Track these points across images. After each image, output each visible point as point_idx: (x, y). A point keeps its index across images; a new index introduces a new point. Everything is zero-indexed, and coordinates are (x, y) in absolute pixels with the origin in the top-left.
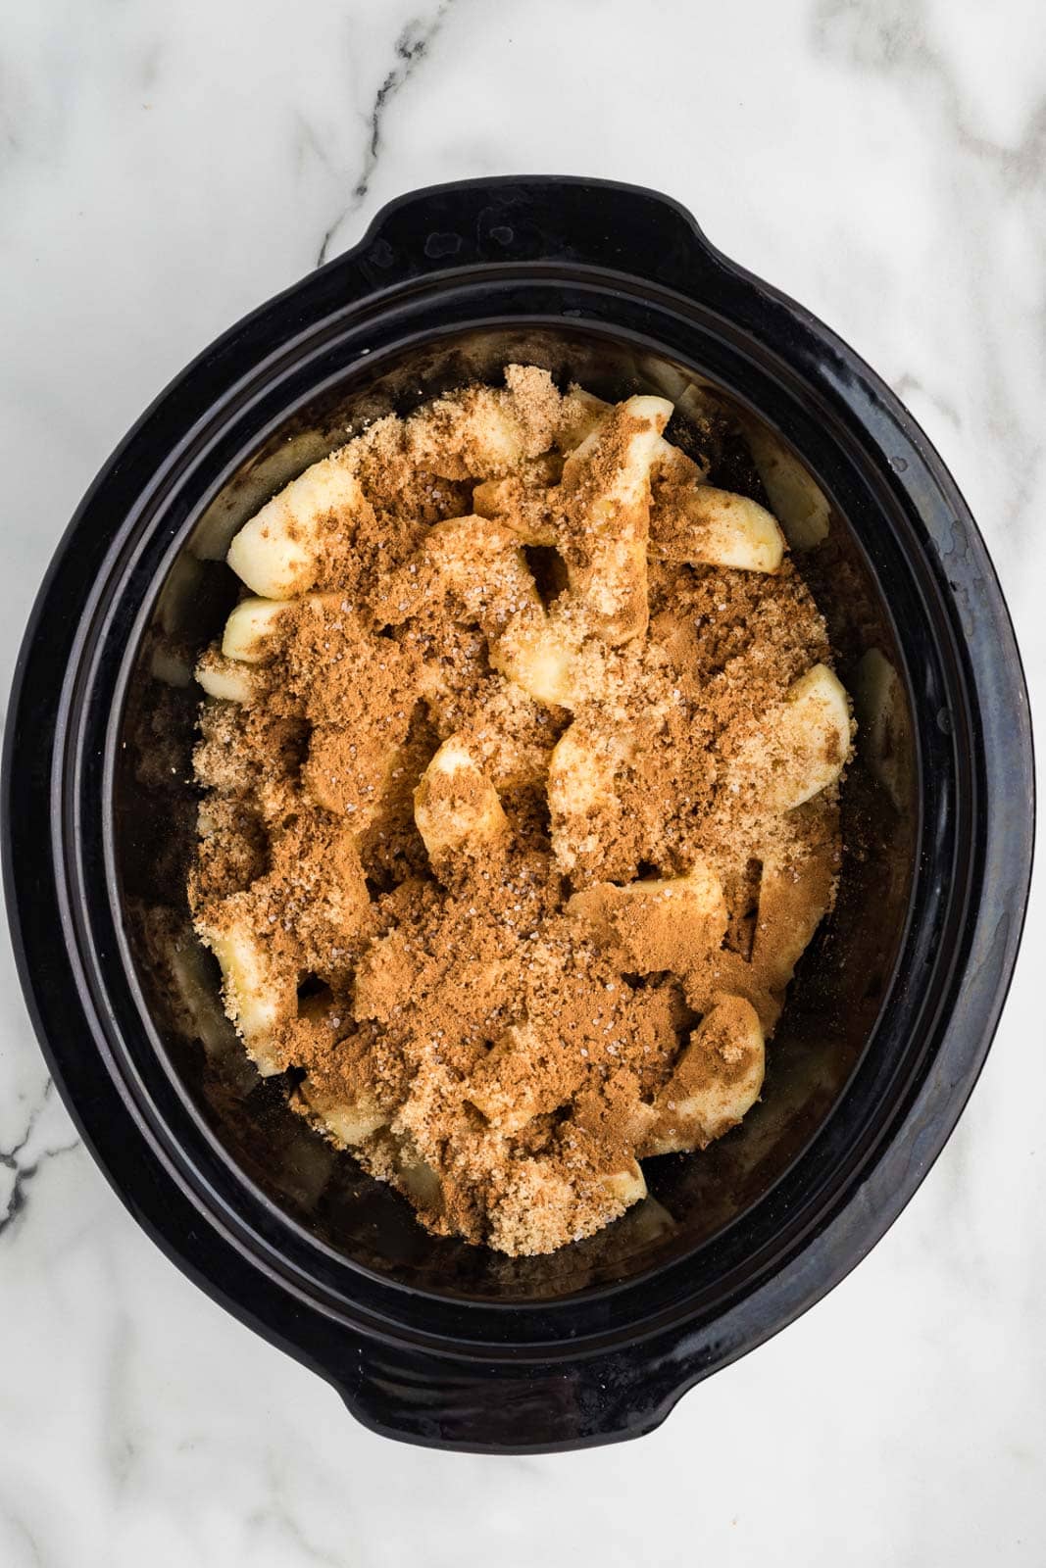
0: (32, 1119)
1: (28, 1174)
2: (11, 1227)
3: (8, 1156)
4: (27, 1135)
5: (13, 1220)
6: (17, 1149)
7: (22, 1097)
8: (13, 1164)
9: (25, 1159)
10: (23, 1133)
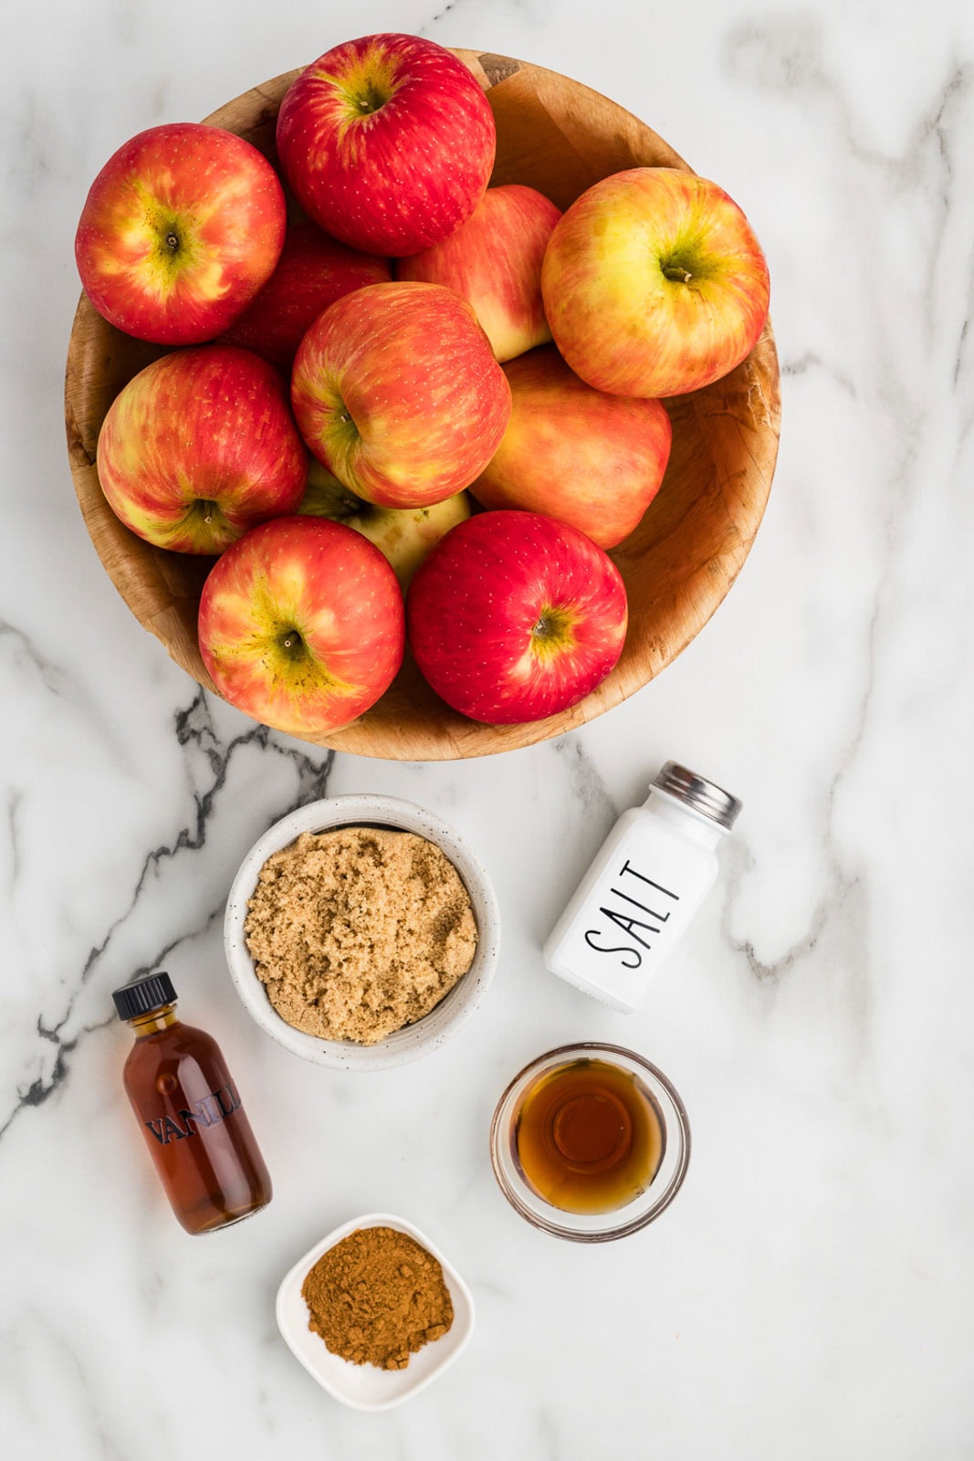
0: (71, 1000)
1: (69, 1047)
2: (55, 1093)
3: (51, 1033)
4: (68, 1014)
5: (57, 1087)
6: (59, 1026)
7: (63, 982)
8: (56, 1039)
9: (66, 1034)
10: (63, 1012)
